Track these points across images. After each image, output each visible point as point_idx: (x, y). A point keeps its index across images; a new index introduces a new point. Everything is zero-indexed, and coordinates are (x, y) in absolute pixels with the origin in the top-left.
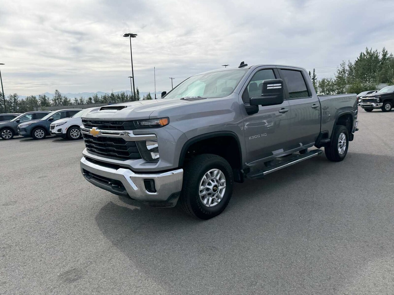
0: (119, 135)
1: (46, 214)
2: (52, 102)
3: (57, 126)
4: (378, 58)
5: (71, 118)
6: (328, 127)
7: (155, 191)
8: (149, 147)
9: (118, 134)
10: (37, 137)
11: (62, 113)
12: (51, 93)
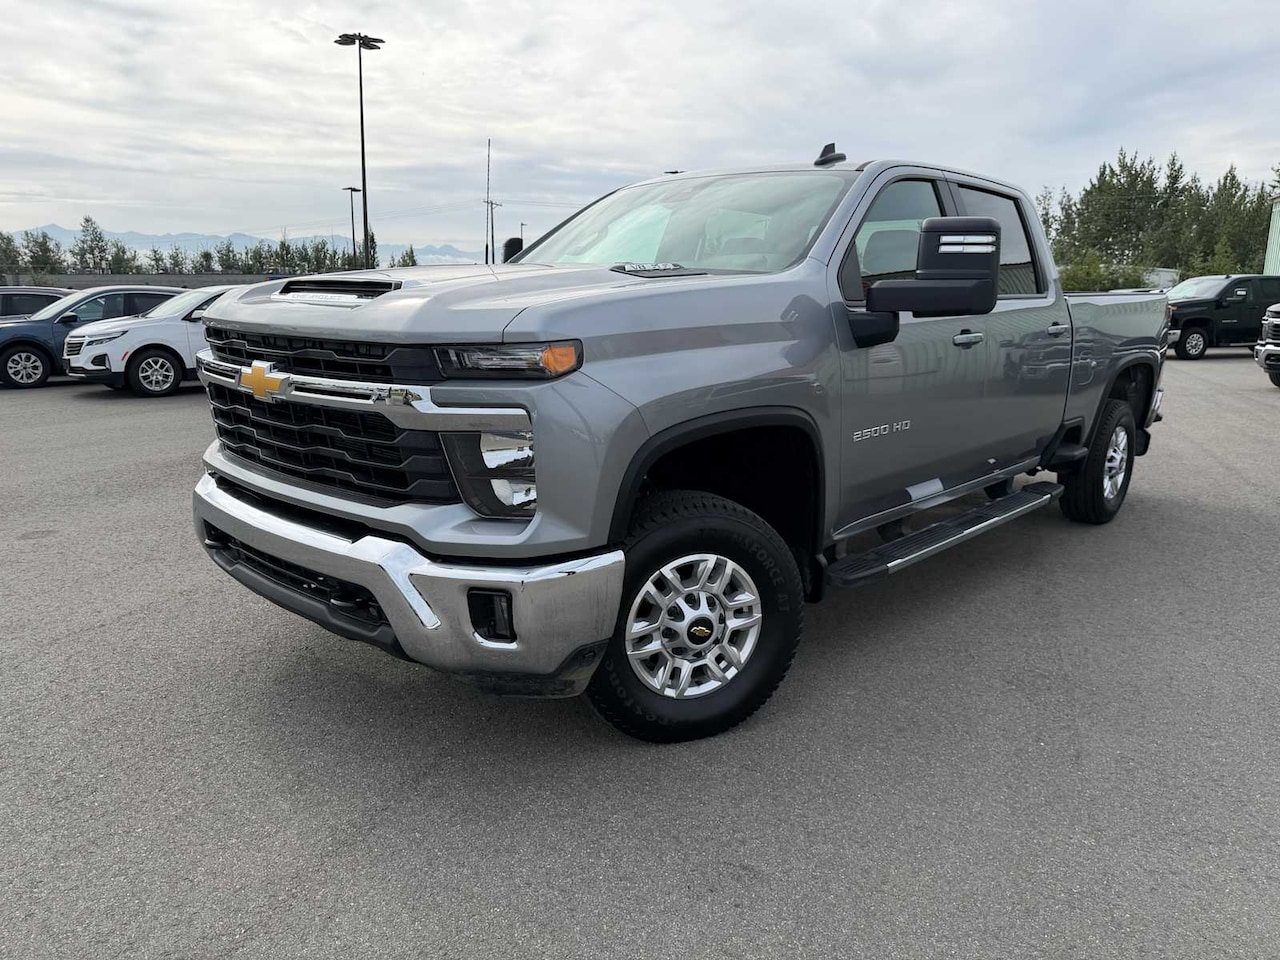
0: (370, 402)
1: (50, 692)
2: (69, 259)
3: (90, 343)
4: (1155, 186)
5: (143, 320)
6: (1084, 407)
7: (512, 638)
8: (493, 459)
9: (367, 397)
10: (17, 378)
11: (110, 297)
12: (67, 228)
